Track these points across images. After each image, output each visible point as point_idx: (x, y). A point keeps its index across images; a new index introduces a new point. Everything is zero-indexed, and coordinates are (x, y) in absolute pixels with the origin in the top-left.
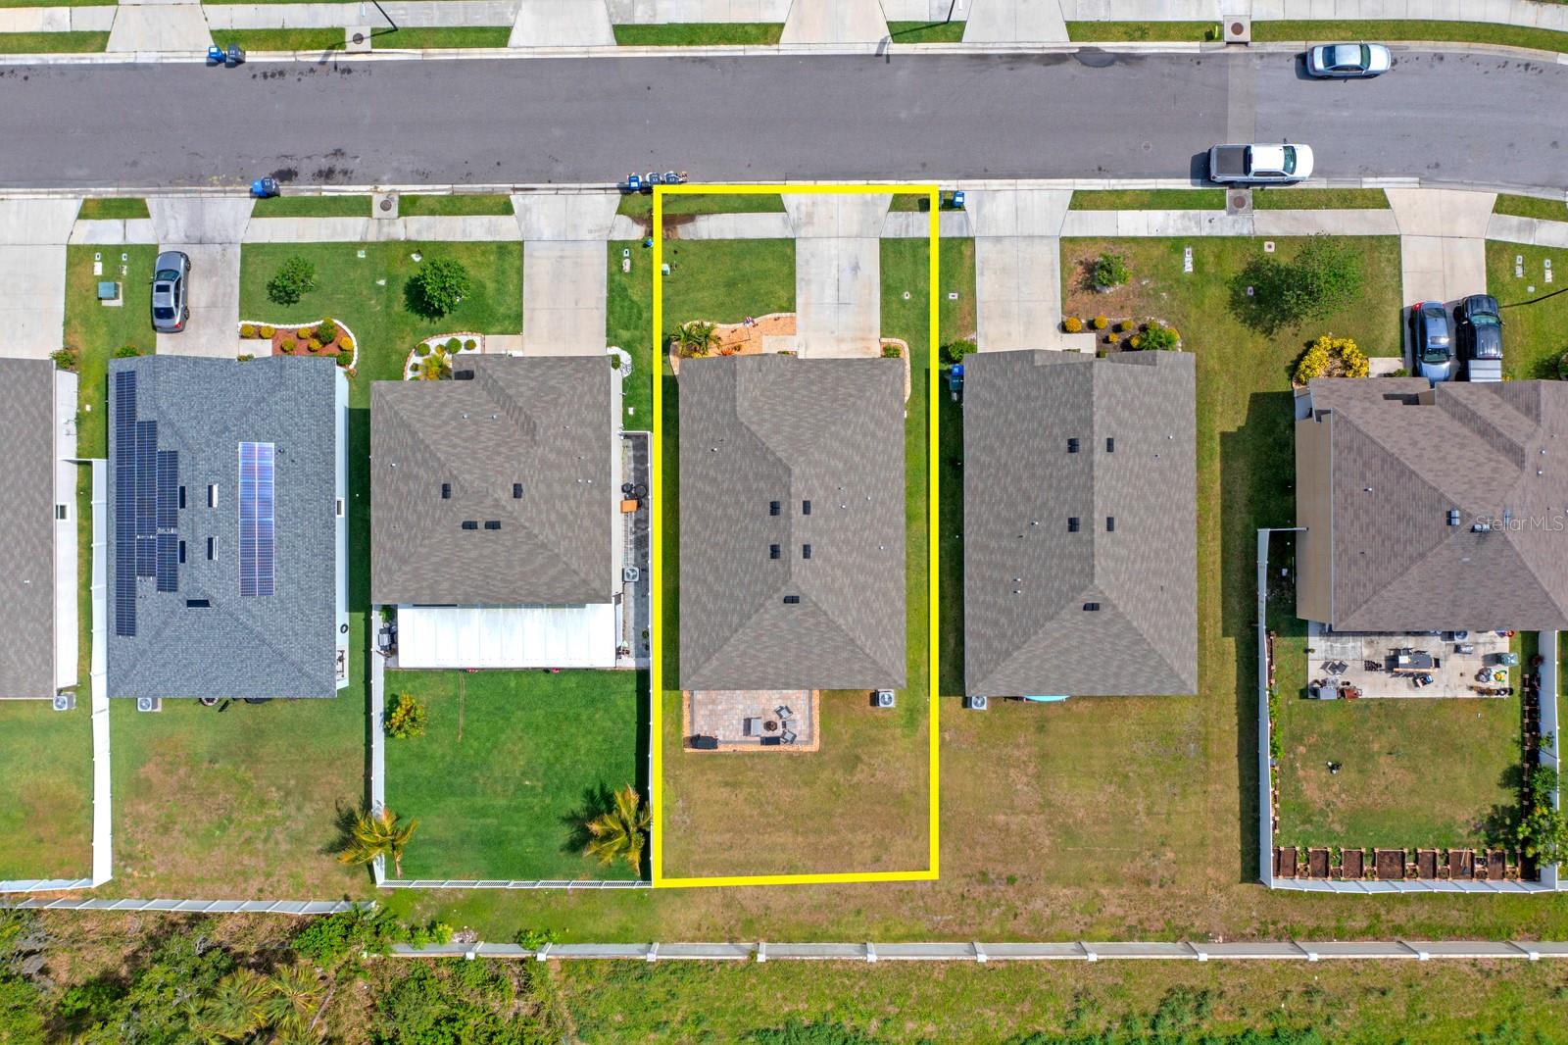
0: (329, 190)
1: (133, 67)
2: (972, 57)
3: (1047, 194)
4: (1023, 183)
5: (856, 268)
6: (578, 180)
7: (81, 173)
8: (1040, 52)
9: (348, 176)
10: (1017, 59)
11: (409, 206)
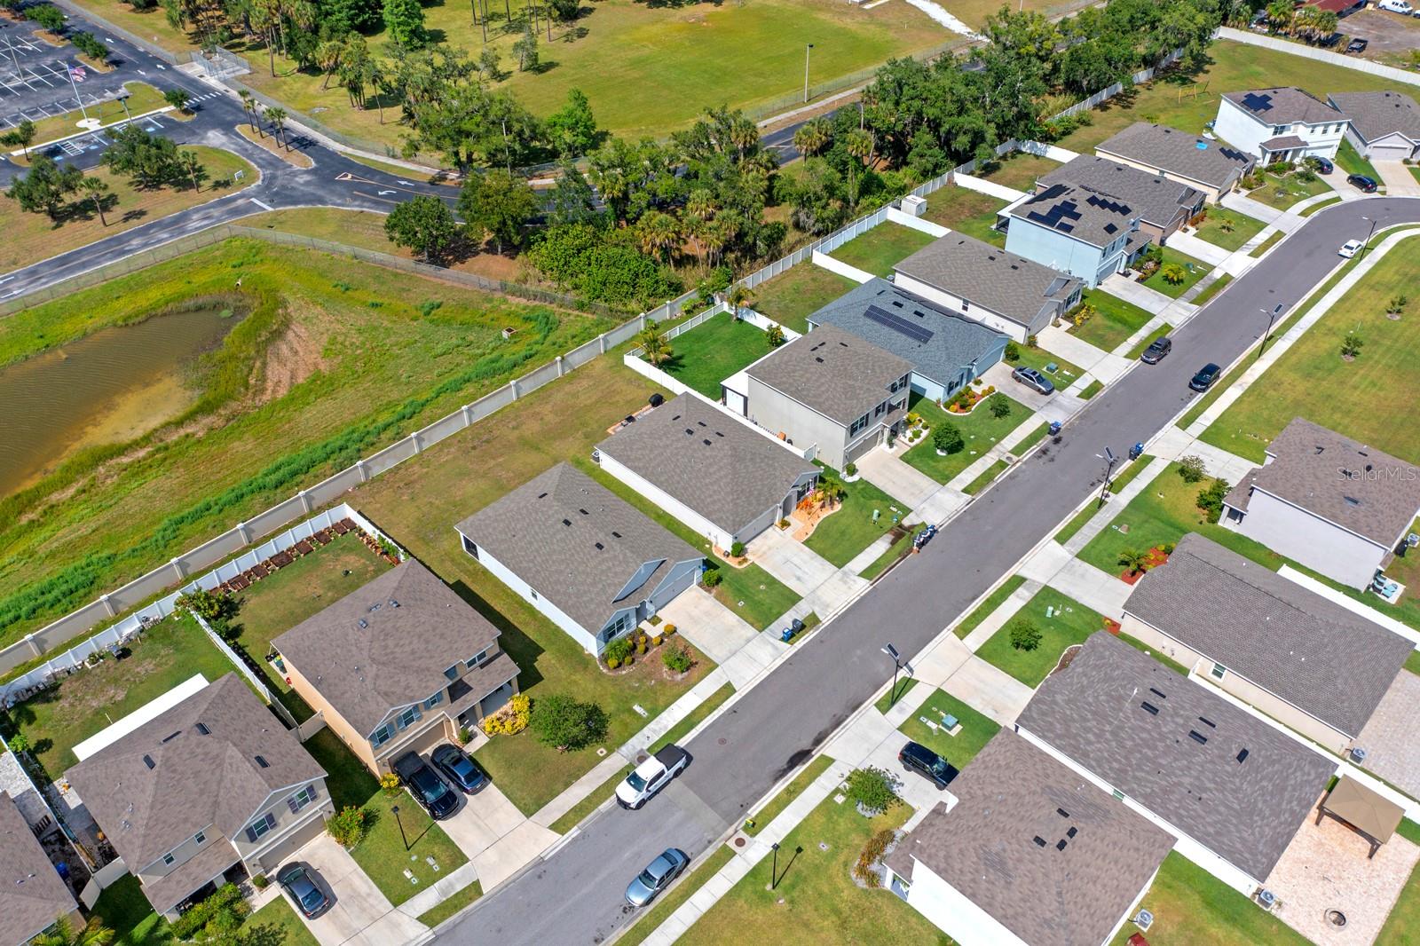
0: (1035, 448)
1: (1160, 428)
2: (861, 704)
3: (748, 679)
4: (766, 674)
5: (799, 579)
6: (956, 520)
7: (1118, 392)
8: (831, 736)
9: (1037, 456)
10: (838, 723)
11: (1001, 465)
